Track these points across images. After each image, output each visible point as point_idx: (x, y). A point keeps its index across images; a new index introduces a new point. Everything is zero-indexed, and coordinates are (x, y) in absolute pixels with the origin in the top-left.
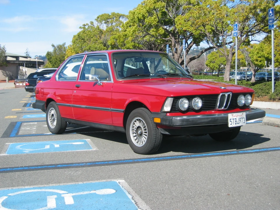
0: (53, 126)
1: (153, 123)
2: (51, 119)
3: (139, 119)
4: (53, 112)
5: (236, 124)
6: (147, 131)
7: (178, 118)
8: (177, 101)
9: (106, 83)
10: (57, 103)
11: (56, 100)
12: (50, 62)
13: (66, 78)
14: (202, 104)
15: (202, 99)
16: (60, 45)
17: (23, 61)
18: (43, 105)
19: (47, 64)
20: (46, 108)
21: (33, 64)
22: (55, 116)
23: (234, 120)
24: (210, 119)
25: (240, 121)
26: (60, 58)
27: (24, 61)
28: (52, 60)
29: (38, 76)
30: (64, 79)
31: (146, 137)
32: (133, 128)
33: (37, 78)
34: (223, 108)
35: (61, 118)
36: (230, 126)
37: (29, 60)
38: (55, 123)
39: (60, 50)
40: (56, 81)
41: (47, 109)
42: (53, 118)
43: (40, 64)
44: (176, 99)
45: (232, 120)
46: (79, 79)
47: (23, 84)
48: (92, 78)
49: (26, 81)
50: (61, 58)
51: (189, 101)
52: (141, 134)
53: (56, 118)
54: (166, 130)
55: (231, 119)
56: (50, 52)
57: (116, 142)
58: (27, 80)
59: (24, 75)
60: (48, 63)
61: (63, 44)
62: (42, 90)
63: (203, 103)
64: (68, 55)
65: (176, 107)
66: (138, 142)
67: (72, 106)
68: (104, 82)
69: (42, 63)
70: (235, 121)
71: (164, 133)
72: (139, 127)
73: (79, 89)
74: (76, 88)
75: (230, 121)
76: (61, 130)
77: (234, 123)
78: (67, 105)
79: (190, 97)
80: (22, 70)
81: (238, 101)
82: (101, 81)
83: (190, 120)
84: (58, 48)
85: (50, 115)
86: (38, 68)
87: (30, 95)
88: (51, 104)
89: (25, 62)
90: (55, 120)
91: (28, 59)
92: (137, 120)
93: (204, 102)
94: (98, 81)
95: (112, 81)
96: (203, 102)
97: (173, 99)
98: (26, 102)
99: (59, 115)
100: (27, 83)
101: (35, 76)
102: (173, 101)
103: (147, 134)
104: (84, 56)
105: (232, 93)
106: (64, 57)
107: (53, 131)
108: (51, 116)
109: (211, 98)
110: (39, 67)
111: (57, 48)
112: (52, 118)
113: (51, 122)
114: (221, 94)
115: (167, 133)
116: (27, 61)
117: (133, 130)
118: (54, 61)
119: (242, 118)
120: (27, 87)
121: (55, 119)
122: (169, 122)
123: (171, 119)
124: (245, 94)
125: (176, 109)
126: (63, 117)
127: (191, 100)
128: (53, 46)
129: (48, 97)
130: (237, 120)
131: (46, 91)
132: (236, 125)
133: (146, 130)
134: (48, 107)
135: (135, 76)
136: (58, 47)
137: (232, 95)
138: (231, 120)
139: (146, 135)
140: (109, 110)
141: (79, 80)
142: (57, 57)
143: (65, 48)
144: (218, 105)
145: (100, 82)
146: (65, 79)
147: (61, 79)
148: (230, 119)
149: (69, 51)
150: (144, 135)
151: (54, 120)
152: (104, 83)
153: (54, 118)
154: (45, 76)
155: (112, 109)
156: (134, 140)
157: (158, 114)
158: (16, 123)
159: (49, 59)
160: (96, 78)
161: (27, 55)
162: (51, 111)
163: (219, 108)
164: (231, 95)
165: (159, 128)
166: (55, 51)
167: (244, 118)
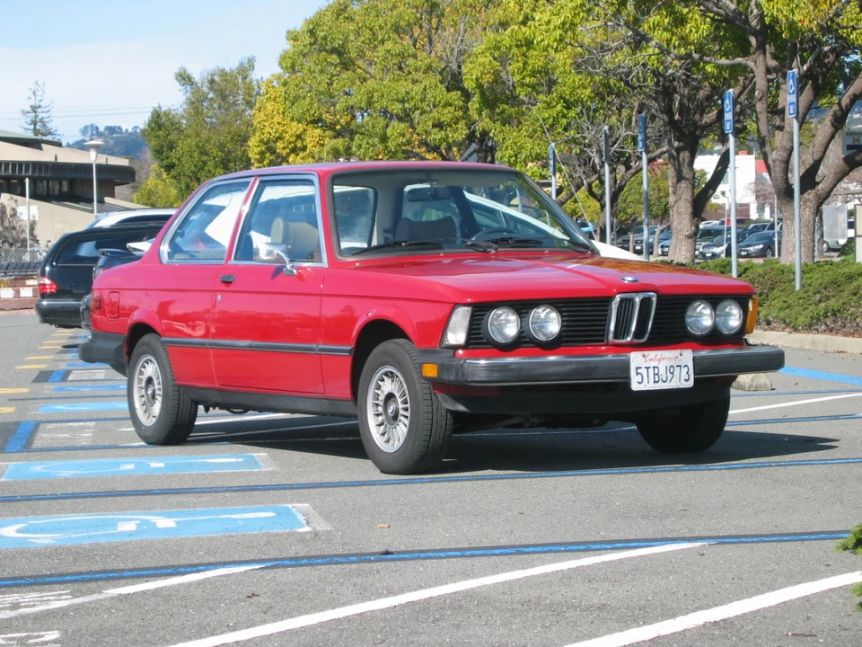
0: (149, 417)
1: (423, 381)
2: (143, 396)
3: (392, 373)
4: (151, 370)
5: (655, 382)
6: (408, 405)
7: (483, 362)
8: (483, 315)
9: (312, 268)
10: (163, 339)
11: (159, 329)
12: (169, 168)
13: (195, 254)
14: (562, 326)
15: (560, 312)
16: (223, 73)
17: (14, 164)
18: (115, 349)
19: (151, 182)
20: (125, 358)
21: (72, 182)
22: (155, 382)
23: (651, 370)
24: (574, 366)
25: (672, 373)
26: (221, 147)
27: (21, 164)
28: (179, 159)
29: (98, 247)
30: (189, 257)
31: (407, 422)
32: (378, 399)
33: (95, 260)
34: (629, 339)
35: (176, 388)
36: (635, 387)
37: (53, 160)
38: (157, 408)
39: (224, 98)
40: (161, 262)
41: (131, 363)
42: (150, 392)
43: (113, 178)
44: (481, 308)
45: (643, 371)
46: (233, 257)
47: (18, 292)
48: (270, 253)
49: (43, 274)
50: (229, 146)
51: (521, 318)
52: (395, 417)
53: (159, 389)
54: (458, 399)
55: (640, 368)
56: (167, 114)
57: (343, 459)
58: (47, 269)
59: (24, 242)
60: (159, 176)
61: (242, 64)
62: (114, 297)
63: (565, 324)
64: (267, 129)
65: (479, 334)
66: (388, 441)
67: (210, 344)
68: (305, 265)
69: (125, 176)
70: (655, 374)
71: (451, 408)
72: (390, 396)
73: (231, 288)
74: (223, 287)
75: (637, 374)
76: (177, 431)
77: (652, 380)
78: (197, 344)
79: (522, 306)
80: (14, 214)
81: (688, 320)
82: (296, 264)
83: (512, 367)
84: (211, 89)
85: (140, 380)
86: (101, 201)
87: (58, 344)
88: (144, 344)
89: (27, 170)
90: (157, 397)
91: (47, 155)
92: (386, 374)
93: (566, 319)
94: (285, 262)
95: (325, 263)
96: (563, 321)
97: (469, 309)
98: (43, 367)
99: (170, 378)
100: (47, 281)
101: (86, 250)
102: (473, 316)
103: (408, 414)
104: (248, 183)
105: (658, 296)
106: (245, 139)
107: (148, 434)
108: (143, 384)
109: (588, 309)
110: (108, 200)
111: (205, 89)
112: (146, 391)
113: (143, 405)
114: (618, 298)
115: (461, 408)
116: (37, 165)
117: (377, 405)
118: (188, 167)
119: (680, 366)
120: (45, 303)
121: (157, 392)
122: (457, 374)
123: (462, 365)
124: (715, 299)
125: (481, 338)
126: (182, 386)
127: (527, 313)
128: (184, 78)
129: (134, 318)
130: (662, 371)
131: (126, 301)
132: (656, 385)
133: (407, 403)
134: (133, 356)
135: (393, 246)
136: (212, 82)
137: (658, 300)
138: (639, 371)
139: (406, 417)
140: (312, 349)
141: (233, 262)
142: (208, 141)
143: (249, 88)
144: (612, 327)
145: (292, 267)
146: (193, 257)
147: (177, 256)
148: (637, 368)
149: (269, 106)
150: (402, 418)
151: (154, 397)
152: (305, 268)
153: (154, 392)
154: (135, 250)
155: (321, 346)
156: (378, 435)
157: (433, 353)
158: (17, 424)
159: (159, 152)
160: (279, 252)
161: (35, 123)
162: (145, 367)
163: (616, 336)
164: (654, 299)
165: (439, 395)
166: (196, 103)
167: (686, 366)
